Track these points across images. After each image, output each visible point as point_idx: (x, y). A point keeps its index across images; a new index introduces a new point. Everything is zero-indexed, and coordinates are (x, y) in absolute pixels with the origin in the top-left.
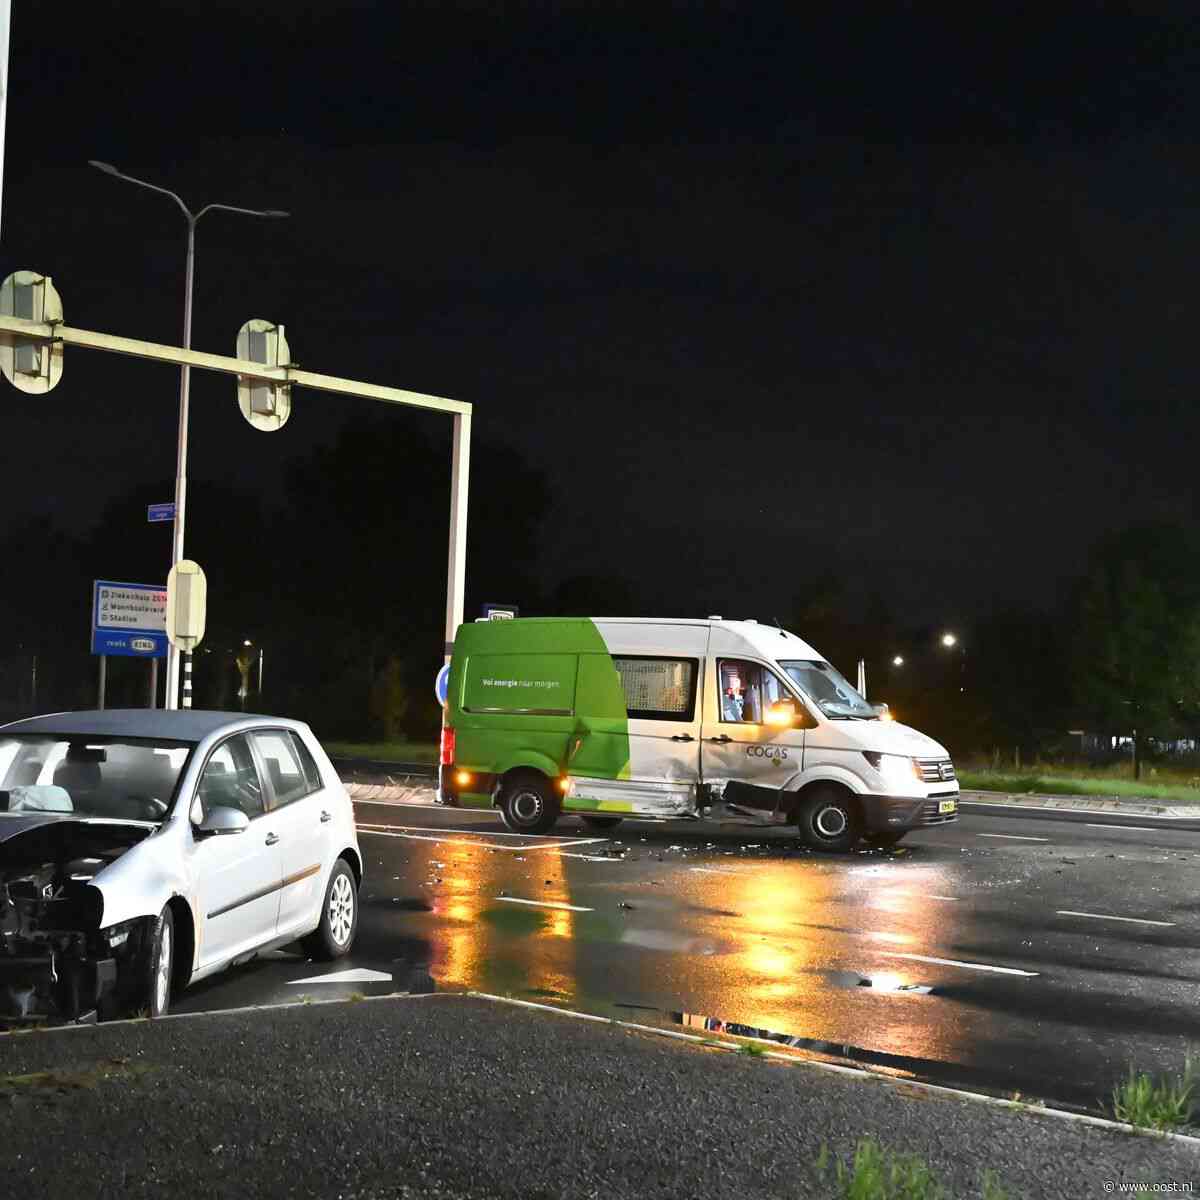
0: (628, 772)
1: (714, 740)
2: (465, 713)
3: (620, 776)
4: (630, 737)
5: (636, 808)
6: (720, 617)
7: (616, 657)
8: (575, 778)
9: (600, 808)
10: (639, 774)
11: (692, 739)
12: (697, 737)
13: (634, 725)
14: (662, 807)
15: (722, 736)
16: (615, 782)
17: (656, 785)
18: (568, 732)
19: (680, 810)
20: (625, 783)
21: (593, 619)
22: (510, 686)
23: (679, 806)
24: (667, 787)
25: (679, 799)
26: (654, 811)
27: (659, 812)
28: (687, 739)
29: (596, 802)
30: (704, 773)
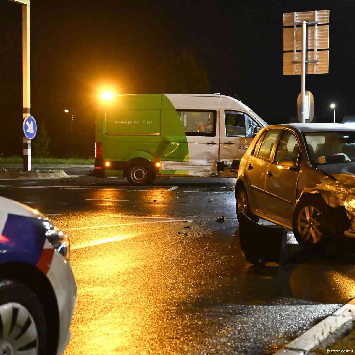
0: (188, 158)
1: (225, 143)
2: (107, 136)
3: (185, 160)
4: (188, 143)
5: (191, 173)
6: (219, 94)
7: (178, 110)
8: (164, 161)
9: (176, 173)
10: (192, 159)
11: (215, 144)
12: (218, 143)
13: (189, 138)
14: (201, 172)
15: (229, 142)
16: (183, 163)
17: (199, 163)
18: (159, 143)
19: (210, 173)
20: (187, 163)
21: (165, 95)
22: (128, 124)
23: (210, 171)
24: (205, 164)
25: (208, 168)
26: (199, 174)
27: (200, 174)
28: (213, 143)
29: (174, 171)
30: (220, 157)
